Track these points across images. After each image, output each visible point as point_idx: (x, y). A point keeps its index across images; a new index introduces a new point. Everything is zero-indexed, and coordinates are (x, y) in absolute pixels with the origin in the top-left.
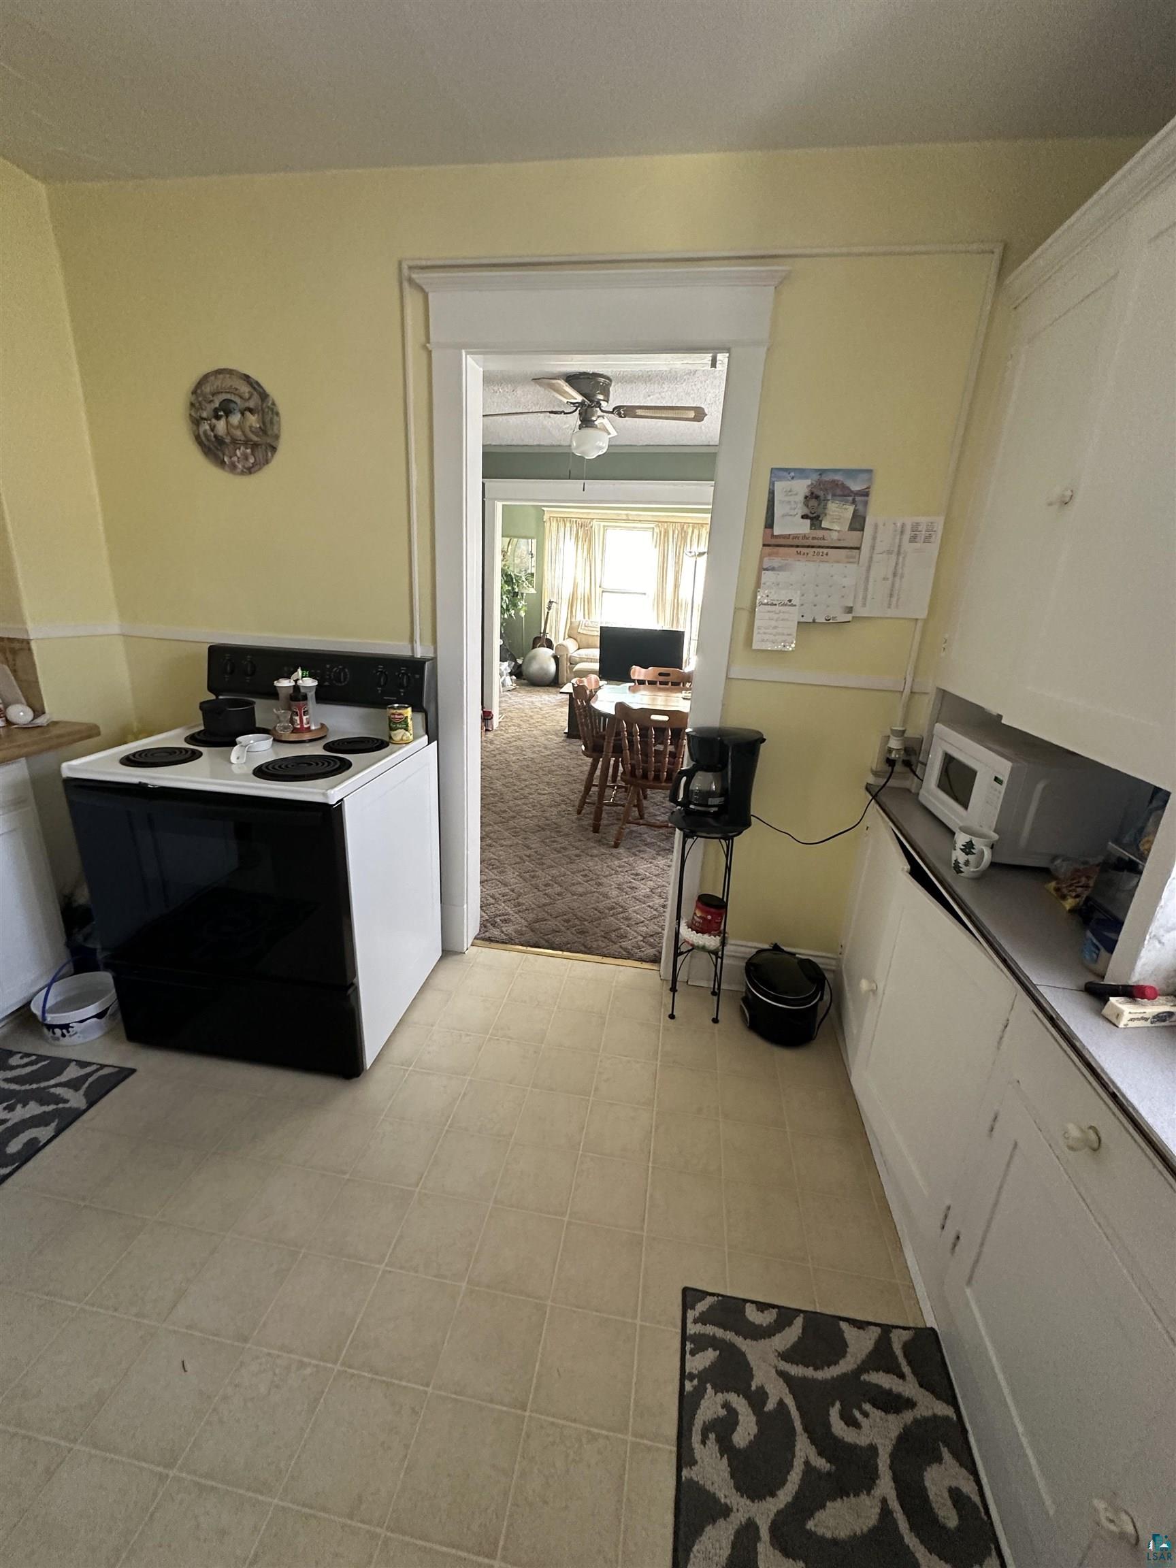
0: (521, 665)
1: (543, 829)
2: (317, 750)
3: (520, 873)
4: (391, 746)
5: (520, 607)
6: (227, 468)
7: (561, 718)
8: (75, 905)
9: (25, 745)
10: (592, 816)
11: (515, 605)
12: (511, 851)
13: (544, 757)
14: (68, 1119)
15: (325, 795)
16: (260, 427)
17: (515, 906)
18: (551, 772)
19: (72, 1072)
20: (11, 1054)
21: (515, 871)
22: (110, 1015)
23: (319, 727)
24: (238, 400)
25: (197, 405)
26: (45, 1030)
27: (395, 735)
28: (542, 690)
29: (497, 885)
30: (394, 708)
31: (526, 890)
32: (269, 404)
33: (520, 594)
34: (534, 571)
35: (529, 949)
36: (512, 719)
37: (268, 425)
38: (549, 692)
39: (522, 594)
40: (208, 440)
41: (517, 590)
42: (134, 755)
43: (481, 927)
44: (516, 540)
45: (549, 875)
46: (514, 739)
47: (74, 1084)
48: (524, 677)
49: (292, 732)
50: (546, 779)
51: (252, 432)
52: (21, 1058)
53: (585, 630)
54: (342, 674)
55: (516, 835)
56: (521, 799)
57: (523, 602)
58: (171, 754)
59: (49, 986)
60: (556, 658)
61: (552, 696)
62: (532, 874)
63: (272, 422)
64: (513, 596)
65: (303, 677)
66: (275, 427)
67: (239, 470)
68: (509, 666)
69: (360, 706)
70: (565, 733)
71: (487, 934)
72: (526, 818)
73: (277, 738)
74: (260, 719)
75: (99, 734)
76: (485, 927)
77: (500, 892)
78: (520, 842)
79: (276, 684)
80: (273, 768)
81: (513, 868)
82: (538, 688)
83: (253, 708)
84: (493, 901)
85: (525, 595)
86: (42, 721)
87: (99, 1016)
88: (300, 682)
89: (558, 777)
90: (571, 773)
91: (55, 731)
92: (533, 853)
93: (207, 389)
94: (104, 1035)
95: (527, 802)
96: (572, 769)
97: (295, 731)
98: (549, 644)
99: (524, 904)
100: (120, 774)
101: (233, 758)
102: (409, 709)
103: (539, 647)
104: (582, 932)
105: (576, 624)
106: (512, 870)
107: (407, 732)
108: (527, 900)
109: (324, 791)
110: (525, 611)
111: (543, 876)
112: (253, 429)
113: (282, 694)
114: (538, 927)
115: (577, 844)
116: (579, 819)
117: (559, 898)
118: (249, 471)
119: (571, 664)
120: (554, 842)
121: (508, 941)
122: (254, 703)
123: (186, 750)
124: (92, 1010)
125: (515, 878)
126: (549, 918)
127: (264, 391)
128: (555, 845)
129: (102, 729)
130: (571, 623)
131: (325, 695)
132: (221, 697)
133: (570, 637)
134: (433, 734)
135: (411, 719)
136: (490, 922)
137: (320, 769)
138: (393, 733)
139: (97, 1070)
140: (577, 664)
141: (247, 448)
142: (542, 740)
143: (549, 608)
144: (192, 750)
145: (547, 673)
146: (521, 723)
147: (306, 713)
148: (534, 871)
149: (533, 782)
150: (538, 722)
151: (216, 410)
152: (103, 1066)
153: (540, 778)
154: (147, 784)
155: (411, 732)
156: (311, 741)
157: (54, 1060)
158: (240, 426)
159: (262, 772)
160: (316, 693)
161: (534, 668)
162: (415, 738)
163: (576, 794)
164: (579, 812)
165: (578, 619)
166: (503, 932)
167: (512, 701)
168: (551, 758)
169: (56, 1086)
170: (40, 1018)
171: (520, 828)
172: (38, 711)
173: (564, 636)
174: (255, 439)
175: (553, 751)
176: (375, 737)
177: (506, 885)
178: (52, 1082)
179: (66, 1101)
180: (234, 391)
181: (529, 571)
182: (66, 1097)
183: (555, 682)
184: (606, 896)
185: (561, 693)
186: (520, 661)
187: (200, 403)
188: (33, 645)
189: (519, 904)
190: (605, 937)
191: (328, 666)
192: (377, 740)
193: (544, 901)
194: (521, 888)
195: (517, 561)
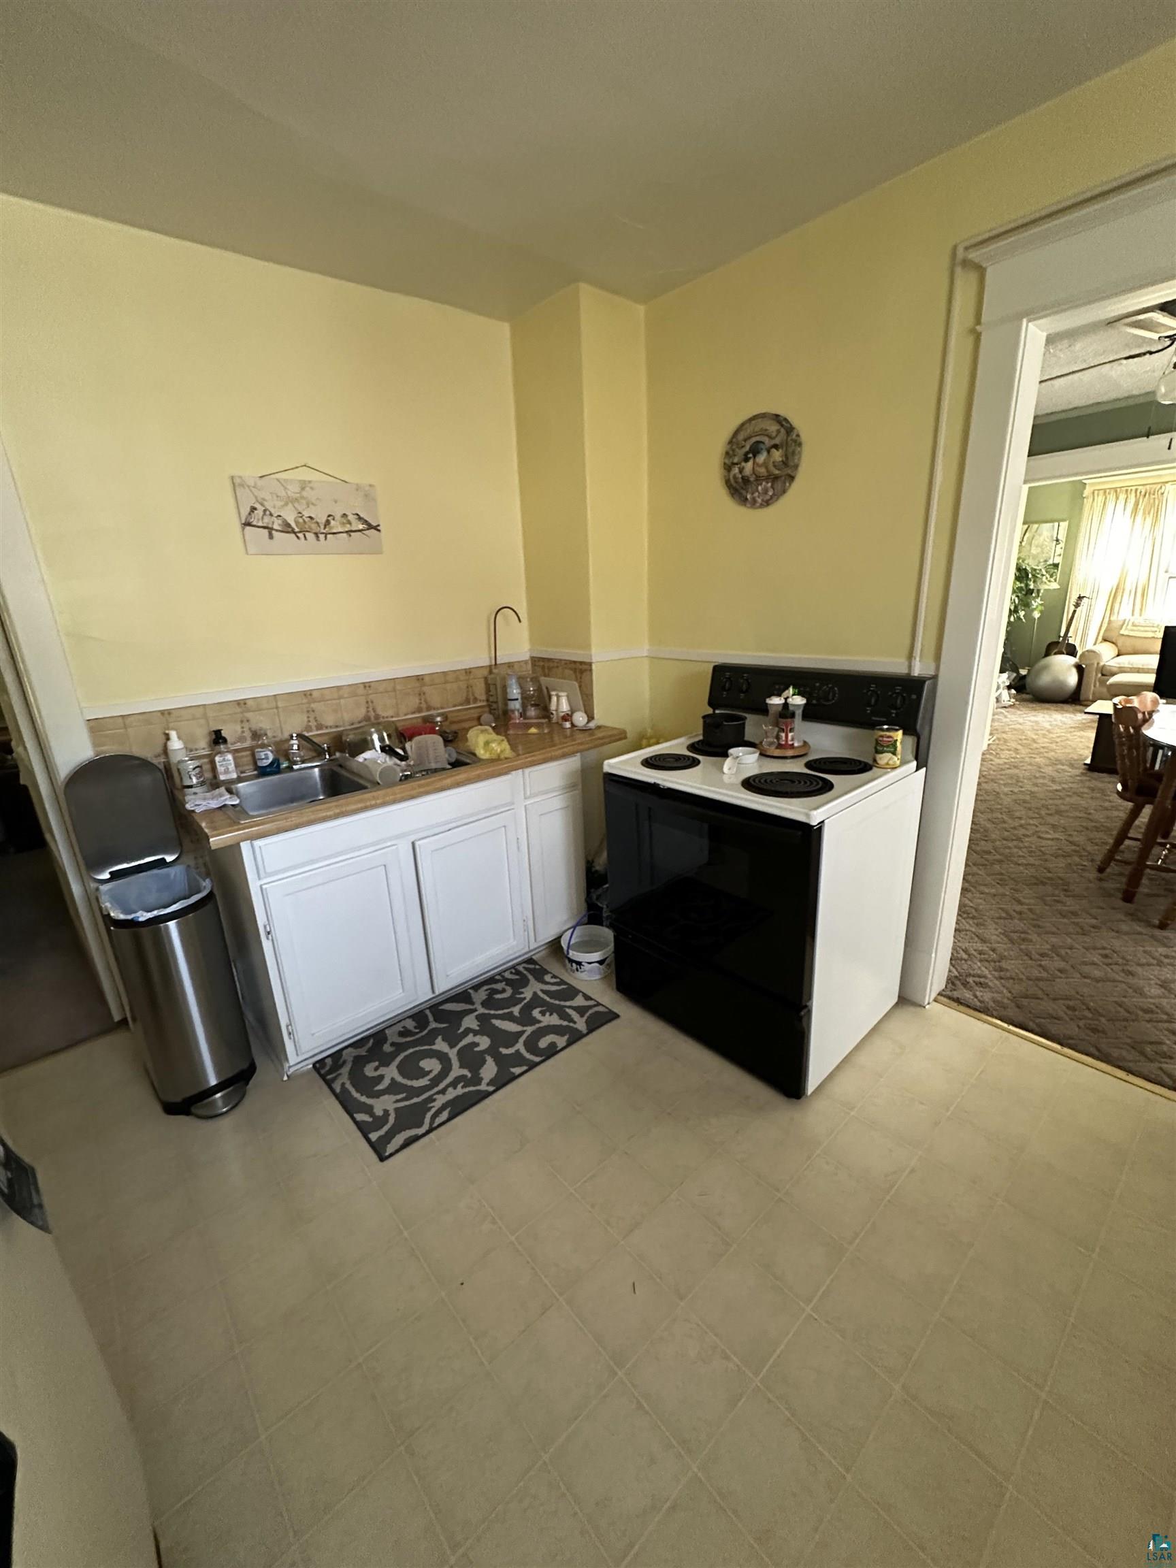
0: (1025, 676)
1: (1044, 884)
2: (798, 767)
3: (1005, 931)
4: (875, 769)
5: (1034, 607)
6: (748, 505)
7: (1080, 745)
8: (593, 869)
9: (581, 744)
10: (1124, 880)
11: (1026, 605)
12: (994, 902)
13: (1050, 791)
14: (575, 1037)
15: (808, 816)
16: (782, 461)
17: (995, 971)
18: (1059, 812)
19: (579, 1001)
20: (547, 972)
21: (997, 927)
22: (608, 965)
23: (801, 744)
24: (766, 440)
25: (731, 452)
26: (567, 961)
27: (880, 759)
28: (1052, 708)
29: (972, 938)
30: (883, 730)
31: (1012, 953)
32: (794, 436)
33: (1035, 591)
34: (1058, 560)
35: (1011, 1027)
36: (1006, 741)
37: (790, 457)
38: (1063, 710)
39: (1038, 591)
40: (736, 482)
41: (1032, 587)
42: (651, 758)
43: (947, 982)
44: (1036, 526)
45: (1047, 942)
46: (1007, 766)
47: (581, 1011)
48: (1028, 690)
49: (777, 748)
50: (1051, 820)
51: (775, 466)
52: (552, 977)
53: (1132, 630)
54: (831, 694)
55: (1002, 883)
56: (1013, 840)
57: (1038, 600)
58: (676, 760)
59: (574, 927)
60: (1080, 669)
61: (1068, 715)
62: (1023, 935)
63: (793, 453)
64: (1026, 595)
65: (793, 695)
66: (796, 457)
67: (758, 505)
68: (1008, 678)
69: (843, 725)
70: (1085, 764)
71: (955, 993)
72: (1019, 865)
73: (764, 753)
74: (750, 733)
75: (625, 738)
76: (953, 984)
77: (975, 948)
78: (1008, 893)
79: (769, 701)
80: (760, 782)
81: (996, 923)
82: (1047, 705)
83: (744, 724)
84: (965, 956)
85: (1042, 591)
86: (592, 725)
87: (601, 962)
88: (790, 700)
89: (1071, 820)
90: (1090, 817)
91: (599, 734)
92: (1026, 911)
93: (741, 437)
94: (602, 979)
95: (1021, 845)
96: (1092, 811)
97: (780, 746)
98: (1072, 651)
99: (1007, 970)
100: (642, 775)
101: (725, 769)
102: (900, 732)
103: (1055, 654)
104: (1095, 1030)
105: (1115, 625)
106: (994, 926)
107: (894, 757)
108: (1013, 966)
109: (806, 811)
110: (1041, 612)
111: (1039, 943)
112: (776, 464)
113: (772, 711)
114: (1026, 1004)
115: (1094, 911)
116: (1100, 880)
117: (1062, 975)
118: (767, 503)
119: (1103, 675)
120: (1058, 901)
121: (982, 1010)
122: (746, 718)
123: (688, 757)
124: (596, 956)
125: (998, 936)
126: (1045, 997)
127: (791, 425)
128: (1059, 907)
129: (628, 735)
130: (1110, 622)
131: (810, 714)
132: (717, 712)
133: (1105, 640)
134: (921, 759)
135: (901, 743)
136: (960, 980)
137: (802, 788)
138: (879, 756)
139: (595, 1006)
140: (1113, 674)
141: (767, 483)
142: (1049, 770)
143: (1077, 605)
144: (693, 758)
145: (1062, 684)
146: (1019, 747)
147: (791, 730)
148: (1024, 932)
149: (1031, 822)
150: (1043, 747)
151: (747, 453)
152: (598, 1004)
153: (1042, 818)
154: (659, 785)
155: (899, 757)
156: (793, 757)
157: (571, 987)
158: (765, 464)
159: (750, 784)
160: (803, 711)
161: (1044, 680)
162: (904, 762)
163: (1097, 845)
164: (1101, 870)
165: (1121, 618)
166: (976, 997)
167: (1008, 720)
168: (1061, 794)
169: (570, 1007)
170: (566, 953)
171: (1009, 876)
172: (591, 718)
173: (1097, 639)
174: (777, 472)
175: (1064, 786)
176: (858, 759)
177: (984, 941)
178: (568, 1003)
179: (575, 1023)
180: (765, 433)
181: (1051, 562)
182: (576, 1019)
183: (1074, 699)
184: (1139, 992)
185: (1086, 713)
186: (1023, 672)
187: (733, 450)
188: (594, 667)
189: (1001, 969)
190: (1133, 1048)
191: (818, 684)
192: (860, 762)
193: (1036, 973)
194: (1005, 950)
195: (1034, 551)
